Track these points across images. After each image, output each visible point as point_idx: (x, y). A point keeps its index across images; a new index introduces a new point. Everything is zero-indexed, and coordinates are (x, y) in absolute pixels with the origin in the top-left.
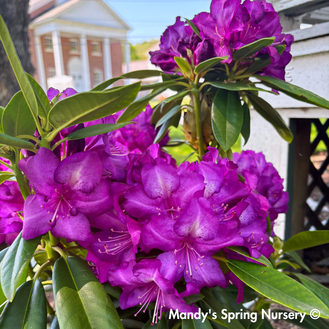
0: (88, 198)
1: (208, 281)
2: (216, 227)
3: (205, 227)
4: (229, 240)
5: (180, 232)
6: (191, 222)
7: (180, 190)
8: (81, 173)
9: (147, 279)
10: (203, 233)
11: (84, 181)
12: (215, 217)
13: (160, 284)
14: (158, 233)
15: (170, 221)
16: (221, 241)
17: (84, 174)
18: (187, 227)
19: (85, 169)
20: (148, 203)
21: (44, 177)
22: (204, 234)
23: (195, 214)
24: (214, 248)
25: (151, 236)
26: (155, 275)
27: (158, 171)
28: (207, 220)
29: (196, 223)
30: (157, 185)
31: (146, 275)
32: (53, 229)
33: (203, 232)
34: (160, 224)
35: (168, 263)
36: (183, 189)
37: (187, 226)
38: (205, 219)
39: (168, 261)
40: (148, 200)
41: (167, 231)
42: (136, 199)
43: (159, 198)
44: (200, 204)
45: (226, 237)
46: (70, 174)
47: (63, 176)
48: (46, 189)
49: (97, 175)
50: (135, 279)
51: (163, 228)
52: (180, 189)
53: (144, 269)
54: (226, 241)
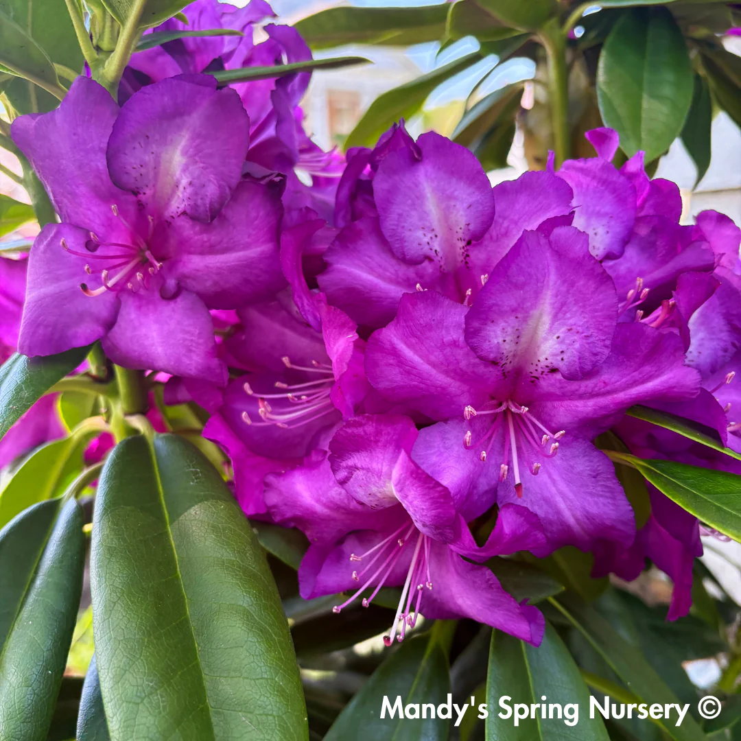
0: (209, 240)
1: (577, 520)
2: (607, 323)
3: (570, 330)
4: (650, 378)
5: (486, 346)
6: (521, 311)
7: (494, 234)
8: (184, 153)
9: (374, 489)
10: (562, 352)
11: (194, 179)
12: (603, 288)
13: (411, 503)
14: (416, 352)
15: (453, 311)
16: (624, 380)
17: (195, 154)
18: (509, 330)
19: (198, 141)
20: (393, 277)
21: (80, 167)
22: (565, 357)
23: (538, 281)
24: (601, 408)
25: (391, 361)
26: (396, 472)
27: (426, 175)
28: (576, 302)
29: (541, 315)
30: (421, 219)
31: (370, 474)
32: (109, 335)
33: (564, 348)
34: (422, 322)
35: (445, 455)
36: (503, 231)
37: (509, 325)
38: (571, 299)
39: (447, 449)
40: (392, 267)
41: (443, 346)
42: (357, 262)
43: (426, 263)
44: (553, 250)
45: (642, 365)
46: (154, 155)
47: (133, 161)
48: (89, 209)
49: (234, 161)
50: (340, 493)
51: (433, 334)
52: (494, 231)
53: (364, 454)
54: (643, 382)
